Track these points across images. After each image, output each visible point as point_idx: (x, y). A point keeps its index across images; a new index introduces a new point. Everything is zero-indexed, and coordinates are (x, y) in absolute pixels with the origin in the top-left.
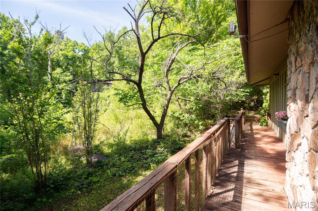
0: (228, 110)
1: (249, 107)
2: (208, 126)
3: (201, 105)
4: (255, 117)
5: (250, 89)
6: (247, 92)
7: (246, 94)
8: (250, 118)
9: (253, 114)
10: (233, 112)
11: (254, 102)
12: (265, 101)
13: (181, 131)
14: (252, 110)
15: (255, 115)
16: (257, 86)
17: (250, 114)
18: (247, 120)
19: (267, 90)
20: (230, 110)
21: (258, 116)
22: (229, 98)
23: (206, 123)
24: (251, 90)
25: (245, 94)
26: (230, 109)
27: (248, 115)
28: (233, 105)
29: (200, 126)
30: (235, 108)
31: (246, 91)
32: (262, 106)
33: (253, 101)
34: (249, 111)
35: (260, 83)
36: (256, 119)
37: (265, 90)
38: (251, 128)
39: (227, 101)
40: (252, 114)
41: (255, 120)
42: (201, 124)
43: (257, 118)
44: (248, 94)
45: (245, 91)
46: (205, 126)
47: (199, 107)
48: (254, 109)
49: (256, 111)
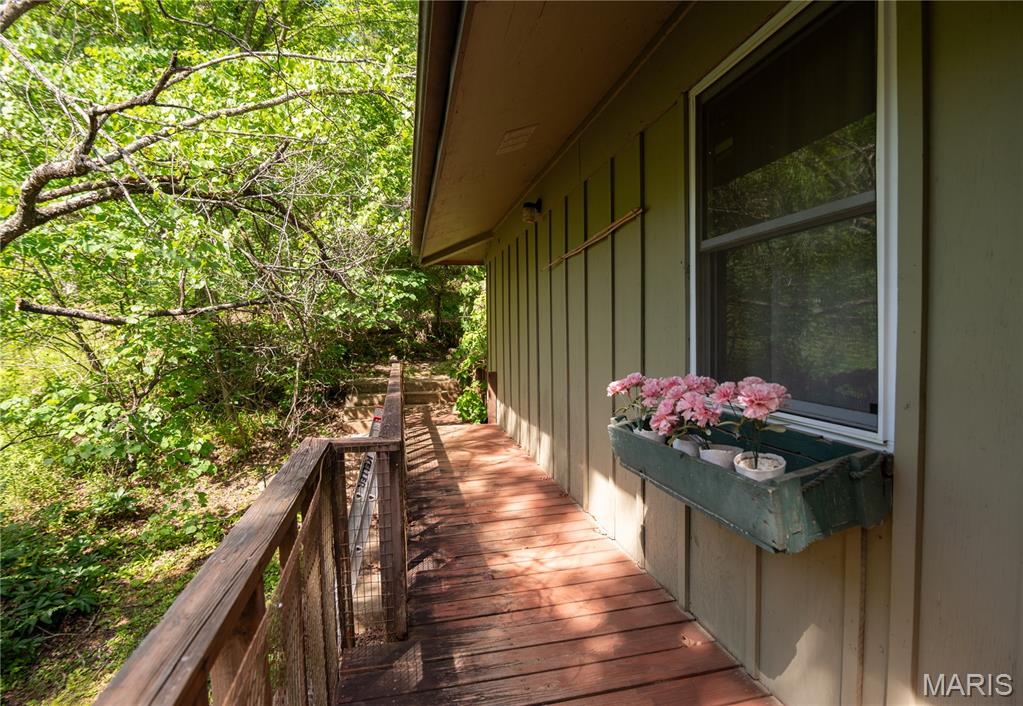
0: (339, 361)
1: (412, 349)
2: (249, 445)
3: (193, 350)
4: (435, 386)
5: (420, 277)
6: (409, 289)
7: (407, 295)
8: (421, 389)
9: (429, 373)
10: (360, 372)
11: (427, 332)
12: (465, 325)
13: (92, 493)
14: (424, 359)
15: (436, 378)
16: (446, 263)
17: (418, 376)
18: (409, 399)
19: (474, 285)
20: (348, 364)
21: (444, 379)
22: (340, 313)
23: (243, 431)
24: (423, 281)
25: (401, 296)
26: (346, 357)
27: (411, 377)
28: (357, 342)
29: (195, 461)
30: (366, 355)
31: (406, 284)
32: (455, 344)
33: (422, 325)
34: (412, 363)
35: (452, 255)
36: (439, 392)
37: (468, 284)
38: (435, 437)
39: (332, 327)
40: (423, 373)
41: (435, 398)
42: (199, 447)
43: (443, 389)
44: (413, 297)
45: (399, 286)
46: (235, 444)
47: (182, 357)
48: (429, 355)
49: (433, 360)
